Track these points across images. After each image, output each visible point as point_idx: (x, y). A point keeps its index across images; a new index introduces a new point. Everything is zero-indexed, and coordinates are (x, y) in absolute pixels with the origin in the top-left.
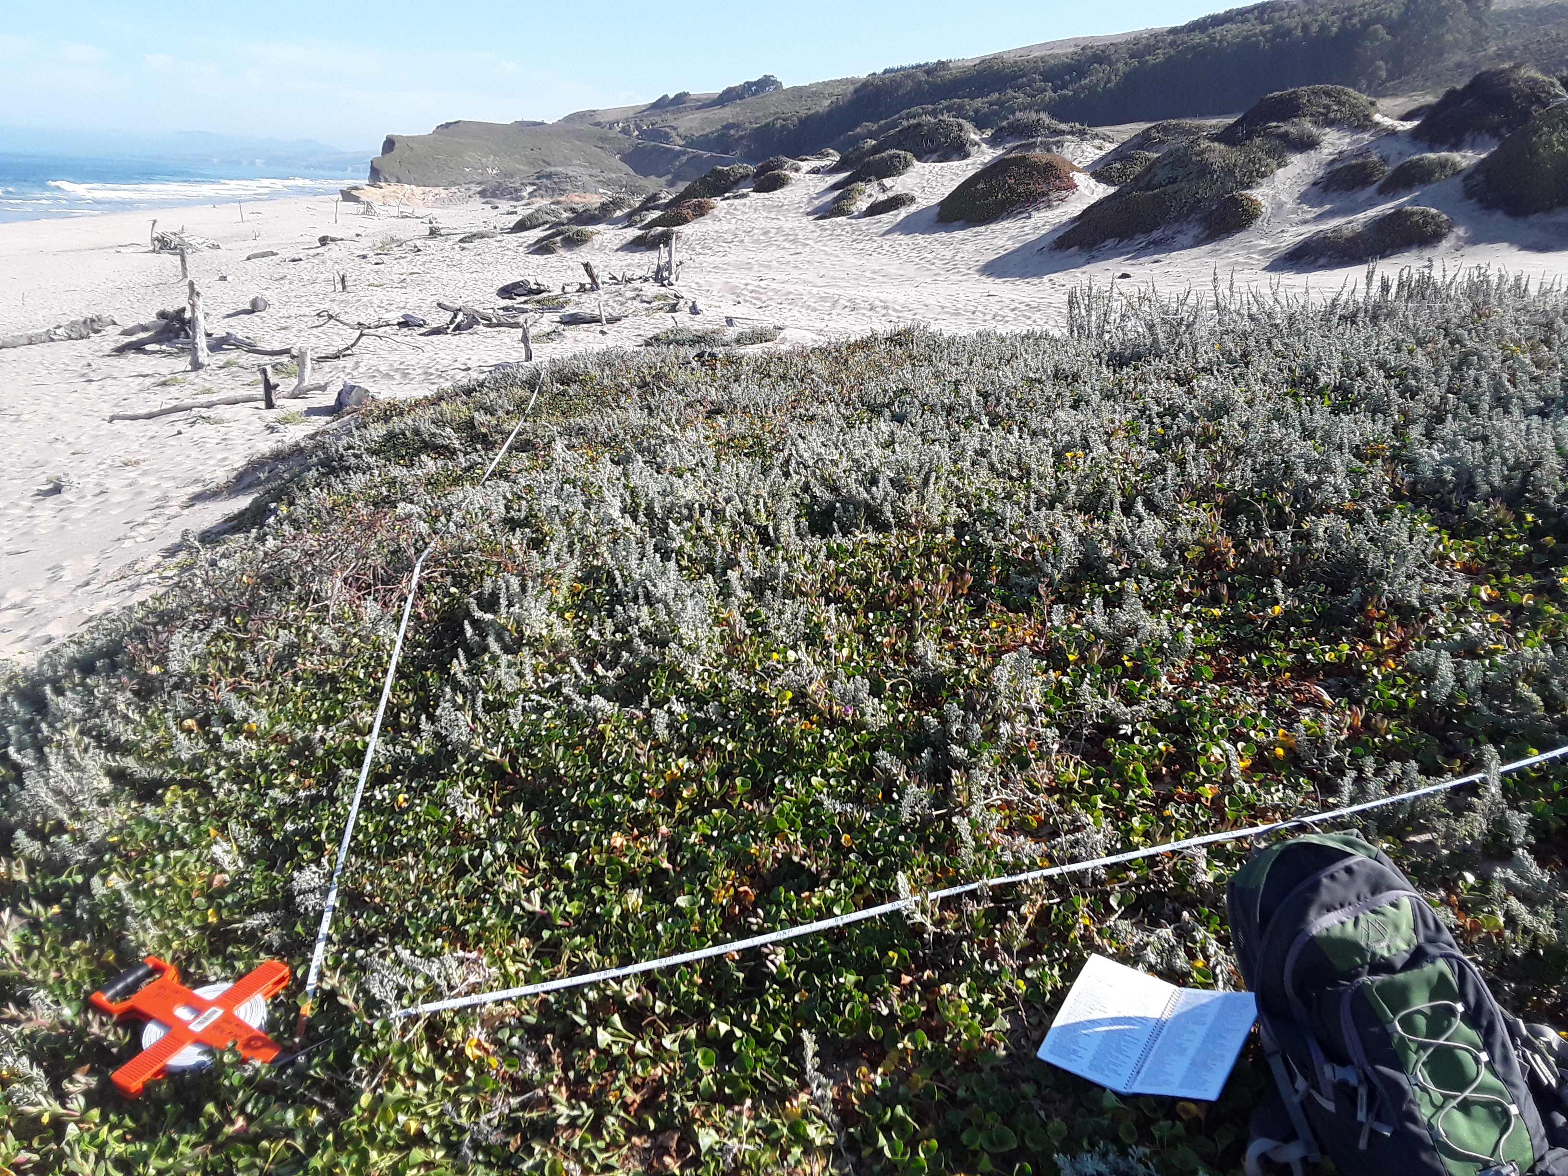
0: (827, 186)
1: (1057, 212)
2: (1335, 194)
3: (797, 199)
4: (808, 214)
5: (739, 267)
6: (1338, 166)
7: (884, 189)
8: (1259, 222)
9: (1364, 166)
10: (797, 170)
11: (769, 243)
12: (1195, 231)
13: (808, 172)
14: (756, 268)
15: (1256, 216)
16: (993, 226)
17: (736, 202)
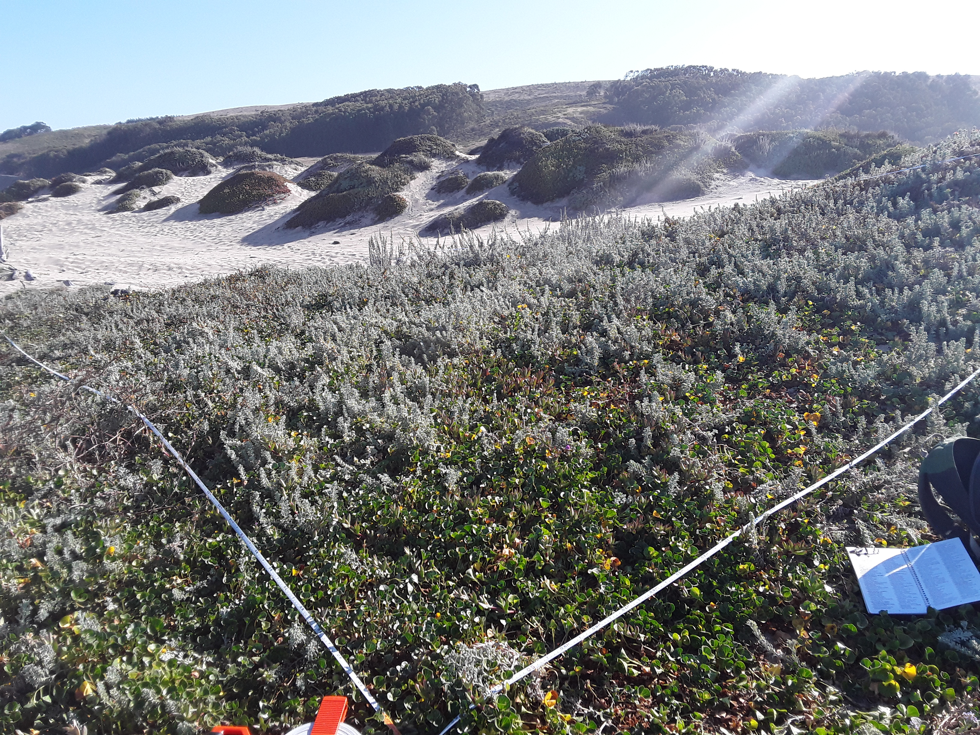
0: (109, 192)
1: (281, 206)
2: (444, 195)
3: (88, 201)
4: (99, 211)
5: (53, 247)
6: (442, 179)
7: (154, 194)
8: (406, 210)
9: (456, 179)
10: (84, 182)
11: (73, 231)
12: (372, 216)
13: (93, 183)
14: (67, 247)
15: (405, 207)
16: (240, 215)
17: (39, 204)
